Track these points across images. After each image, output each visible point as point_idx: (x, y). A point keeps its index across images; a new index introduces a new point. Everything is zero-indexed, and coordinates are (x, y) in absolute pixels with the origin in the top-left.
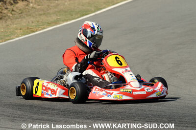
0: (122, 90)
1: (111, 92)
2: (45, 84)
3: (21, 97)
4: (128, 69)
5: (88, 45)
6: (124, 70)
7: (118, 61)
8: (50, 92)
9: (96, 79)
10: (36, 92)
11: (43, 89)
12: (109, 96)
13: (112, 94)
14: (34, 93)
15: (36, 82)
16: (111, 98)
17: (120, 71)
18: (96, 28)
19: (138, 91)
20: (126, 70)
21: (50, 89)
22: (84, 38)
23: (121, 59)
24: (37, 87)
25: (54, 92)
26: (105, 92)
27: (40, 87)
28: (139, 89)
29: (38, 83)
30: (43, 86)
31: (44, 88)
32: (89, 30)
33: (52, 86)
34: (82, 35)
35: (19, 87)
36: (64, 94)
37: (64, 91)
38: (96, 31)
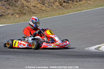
0: (55, 44)
1: (51, 44)
8: (22, 45)
10: (15, 45)
13: (51, 45)
17: (53, 36)
20: (55, 36)
21: (22, 44)
27: (17, 43)
28: (61, 43)
34: (31, 22)
36: (29, 46)
37: (28, 45)
38: (37, 21)
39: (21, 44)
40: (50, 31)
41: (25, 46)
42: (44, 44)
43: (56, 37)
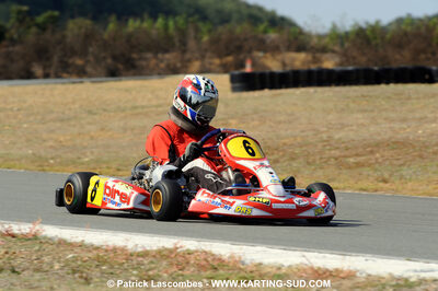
0: (252, 199)
1: (231, 201)
2: (110, 184)
3: (65, 208)
4: (266, 163)
5: (189, 117)
6: (258, 163)
7: (247, 148)
8: (117, 199)
9: (209, 176)
10: (92, 199)
11: (105, 193)
12: (226, 207)
13: (232, 204)
14: (89, 200)
15: (93, 180)
16: (231, 212)
17: (250, 165)
18: (203, 86)
19: (280, 202)
20: (262, 165)
21: (118, 192)
22: (182, 103)
23: (253, 145)
24: (95, 190)
25: (125, 198)
26: (219, 201)
27: (100, 190)
28: (282, 199)
29: (97, 183)
30: (106, 187)
31: (108, 191)
32: (189, 89)
33: (122, 188)
34: (179, 100)
35: (62, 190)
36: (143, 202)
37: (144, 197)
38: (203, 91)
39: (114, 192)
40: (245, 142)
41: (128, 204)
43: (263, 170)
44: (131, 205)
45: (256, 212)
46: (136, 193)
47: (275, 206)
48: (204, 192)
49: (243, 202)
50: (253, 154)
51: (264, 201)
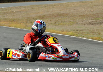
0: (57, 55)
6: (58, 45)
8: (16, 56)
10: (8, 56)
11: (12, 54)
12: (49, 58)
14: (7, 56)
15: (8, 50)
16: (51, 59)
17: (55, 45)
18: (43, 23)
19: (65, 56)
21: (17, 54)
23: (56, 39)
24: (9, 53)
27: (11, 53)
29: (10, 51)
30: (13, 52)
31: (13, 53)
36: (24, 57)
37: (24, 55)
39: (15, 54)
40: (53, 39)
41: (20, 57)
42: (42, 55)
43: (59, 47)
44: (21, 57)
45: (58, 59)
46: (22, 54)
47: (63, 57)
48: (43, 54)
49: (54, 56)
50: (56, 42)
51: (60, 56)
